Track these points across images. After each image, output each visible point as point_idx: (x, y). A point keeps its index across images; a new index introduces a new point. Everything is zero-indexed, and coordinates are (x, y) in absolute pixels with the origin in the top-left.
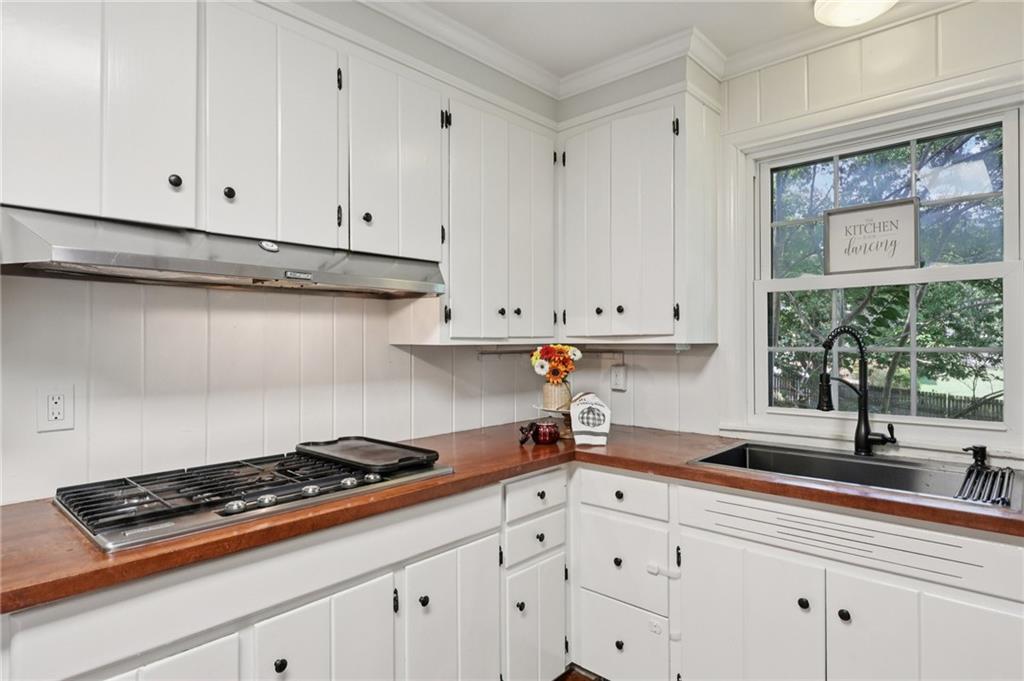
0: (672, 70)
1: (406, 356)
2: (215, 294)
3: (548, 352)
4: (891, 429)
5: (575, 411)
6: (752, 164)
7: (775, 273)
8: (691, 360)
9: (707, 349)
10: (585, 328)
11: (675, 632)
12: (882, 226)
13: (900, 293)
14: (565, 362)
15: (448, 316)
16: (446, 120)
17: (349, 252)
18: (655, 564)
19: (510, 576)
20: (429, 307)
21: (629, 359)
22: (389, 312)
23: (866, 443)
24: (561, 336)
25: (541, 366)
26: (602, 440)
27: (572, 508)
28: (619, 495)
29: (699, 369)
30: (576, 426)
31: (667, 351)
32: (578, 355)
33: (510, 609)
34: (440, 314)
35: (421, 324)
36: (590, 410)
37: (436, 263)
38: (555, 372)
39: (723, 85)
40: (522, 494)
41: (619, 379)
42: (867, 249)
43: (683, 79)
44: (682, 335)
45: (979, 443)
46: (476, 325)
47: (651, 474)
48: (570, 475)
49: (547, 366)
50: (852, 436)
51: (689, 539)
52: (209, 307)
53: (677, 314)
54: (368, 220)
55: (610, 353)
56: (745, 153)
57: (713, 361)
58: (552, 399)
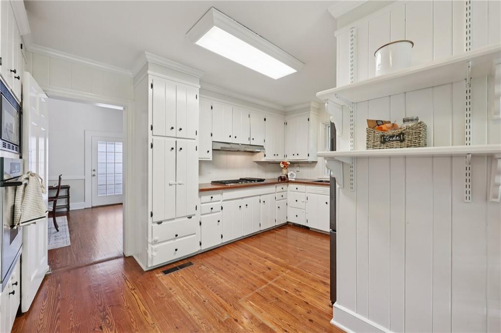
0: (308, 109)
1: (256, 163)
2: (228, 152)
3: (283, 163)
5: (289, 174)
6: (325, 126)
8: (313, 164)
9: (315, 162)
10: (291, 158)
11: (307, 212)
14: (287, 165)
15: (265, 156)
16: (265, 120)
17: (250, 145)
18: (303, 200)
19: (277, 202)
20: (262, 154)
21: (300, 165)
22: (253, 155)
24: (286, 160)
25: (282, 166)
26: (294, 179)
27: (288, 193)
28: (297, 188)
29: (314, 167)
30: (289, 177)
31: (307, 163)
32: (289, 163)
33: (277, 208)
35: (260, 157)
36: (292, 174)
37: (263, 146)
38: (285, 167)
39: (319, 110)
40: (279, 188)
41: (298, 169)
43: (310, 110)
44: (310, 159)
46: (270, 158)
47: (302, 184)
48: (288, 186)
51: (309, 195)
52: (227, 154)
53: (308, 155)
54: (253, 139)
55: (293, 164)
56: (323, 123)
57: (317, 165)
58: (284, 172)
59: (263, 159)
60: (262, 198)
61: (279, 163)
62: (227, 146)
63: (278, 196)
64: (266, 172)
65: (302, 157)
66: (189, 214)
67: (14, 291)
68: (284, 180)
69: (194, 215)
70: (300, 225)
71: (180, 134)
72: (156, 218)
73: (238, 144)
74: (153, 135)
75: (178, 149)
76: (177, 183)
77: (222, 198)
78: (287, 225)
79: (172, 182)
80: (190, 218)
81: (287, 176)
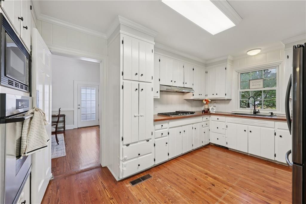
0: (225, 61)
1: (185, 100)
2: (168, 93)
3: (206, 100)
4: (259, 110)
5: (210, 108)
6: (237, 74)
7: (241, 89)
8: (228, 101)
9: (230, 100)
10: (210, 97)
11: (226, 136)
12: (258, 82)
13: (261, 91)
14: (208, 101)
15: (193, 95)
16: (193, 69)
17: (184, 87)
18: (223, 128)
19: (203, 128)
20: (191, 94)
21: (216, 102)
22: (183, 95)
23: (255, 113)
24: (206, 98)
25: (205, 102)
26: (215, 112)
27: (210, 121)
28: (218, 119)
29: (228, 103)
30: (210, 110)
31: (223, 100)
32: (210, 101)
33: (203, 132)
34: (192, 95)
35: (189, 96)
36: (212, 108)
37: (192, 88)
38: (207, 103)
39: (232, 62)
40: (205, 118)
41: (215, 105)
42: (256, 85)
43: (227, 62)
44: (226, 98)
45: (272, 112)
46: (196, 97)
47: (223, 116)
48: (210, 117)
49: (206, 102)
50: (253, 112)
51: (228, 124)
53: (226, 95)
54: (186, 83)
55: (213, 101)
56: (236, 71)
57: (231, 102)
58: (206, 107)
59: (192, 98)
60: (194, 126)
61: (202, 101)
62: (169, 88)
63: (203, 123)
64: (192, 106)
65: (221, 96)
66: (147, 138)
67: (25, 201)
68: (206, 112)
69: (151, 139)
70: (220, 146)
71: (141, 79)
72: (126, 142)
73: (177, 87)
74: (123, 79)
75: (140, 89)
76: (140, 115)
77: (169, 126)
78: (209, 145)
79: (137, 114)
80: (148, 141)
81: (209, 109)
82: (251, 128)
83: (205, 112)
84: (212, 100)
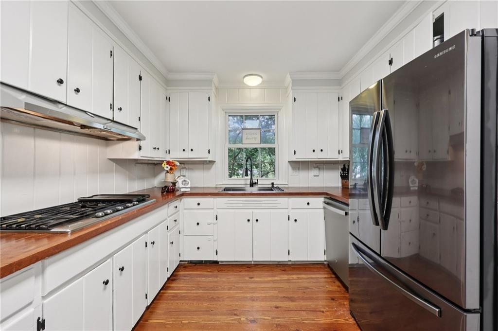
1: (110, 161)
2: (38, 131)
3: (168, 163)
4: (257, 180)
5: (178, 181)
6: (224, 114)
7: (230, 143)
8: (208, 166)
9: (214, 162)
10: (176, 155)
11: (215, 238)
12: (253, 134)
13: (256, 150)
14: (175, 165)
15: (140, 148)
16: (140, 78)
17: (112, 121)
18: (210, 221)
19: (169, 233)
20: (132, 145)
21: (187, 166)
22: (107, 146)
23: (252, 184)
24: (169, 158)
25: (167, 167)
26: (189, 190)
28: (199, 204)
29: (209, 169)
30: (179, 185)
32: (178, 164)
34: (137, 148)
35: (127, 151)
36: (184, 181)
37: (136, 128)
38: (171, 169)
39: (217, 90)
40: (171, 208)
41: (184, 172)
42: (250, 139)
43: (212, 86)
44: (208, 158)
45: (272, 182)
46: (147, 153)
47: (210, 196)
49: (169, 167)
50: (249, 183)
51: (220, 213)
52: (35, 136)
53: (209, 152)
54: (120, 109)
55: (185, 164)
56: (223, 110)
57: (214, 165)
58: (170, 178)
59: (136, 155)
60: (149, 237)
61: (160, 164)
63: (169, 222)
64: (131, 179)
65: (200, 154)
70: (202, 261)
81: (174, 184)
82: (258, 214)
83: (168, 192)
84: (181, 163)
